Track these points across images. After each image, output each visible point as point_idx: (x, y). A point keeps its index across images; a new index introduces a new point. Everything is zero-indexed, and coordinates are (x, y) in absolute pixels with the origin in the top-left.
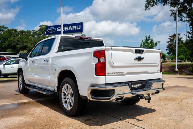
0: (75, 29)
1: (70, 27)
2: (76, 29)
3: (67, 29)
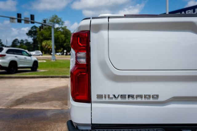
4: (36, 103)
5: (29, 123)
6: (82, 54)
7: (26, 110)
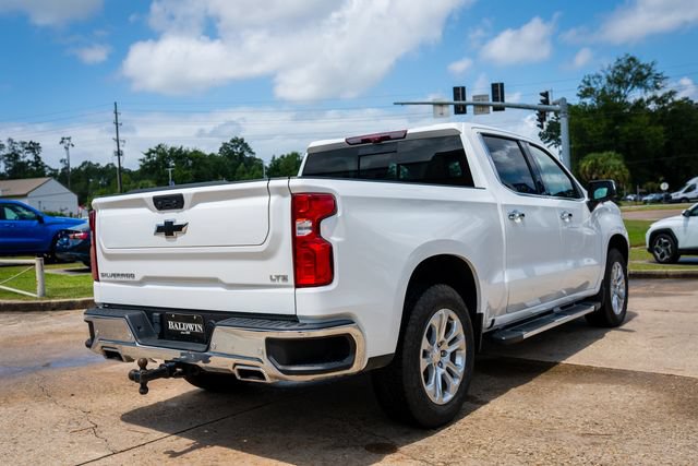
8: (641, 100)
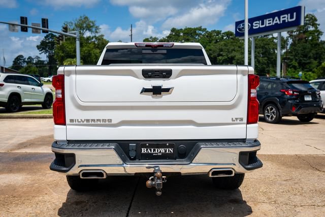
0: (285, 20)
1: (276, 18)
2: (287, 21)
3: (270, 22)
4: (44, 147)
5: (32, 165)
6: (60, 91)
7: (30, 154)
8: (90, 37)
